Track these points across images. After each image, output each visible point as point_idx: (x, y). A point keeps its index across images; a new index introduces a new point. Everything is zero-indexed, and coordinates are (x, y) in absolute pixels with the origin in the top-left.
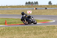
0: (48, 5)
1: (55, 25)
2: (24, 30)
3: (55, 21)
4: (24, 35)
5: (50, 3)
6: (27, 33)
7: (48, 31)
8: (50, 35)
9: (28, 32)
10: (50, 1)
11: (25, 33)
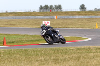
0: (79, 10)
1: (91, 46)
2: (37, 55)
3: (90, 39)
4: (37, 64)
5: (83, 7)
6: (41, 60)
7: (79, 57)
8: (82, 64)
9: (43, 59)
10: (83, 5)
11: (37, 61)
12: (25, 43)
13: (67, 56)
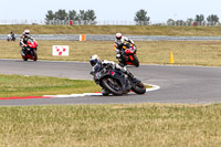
0: (134, 23)
1: (158, 104)
2: (39, 120)
3: (157, 87)
4: (38, 140)
5: (141, 16)
6: (48, 133)
7: (132, 127)
8: (138, 143)
9: (51, 129)
11: (39, 133)
12: (14, 95)
13: (104, 125)
